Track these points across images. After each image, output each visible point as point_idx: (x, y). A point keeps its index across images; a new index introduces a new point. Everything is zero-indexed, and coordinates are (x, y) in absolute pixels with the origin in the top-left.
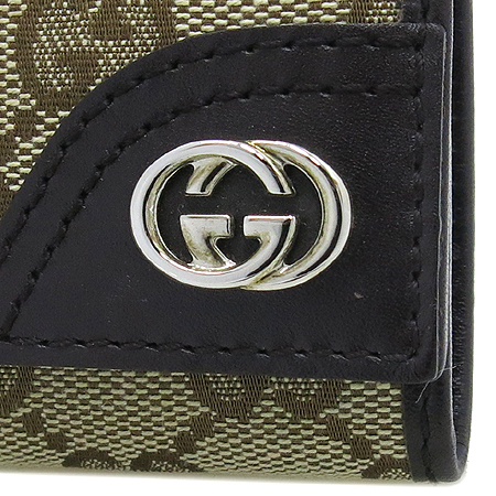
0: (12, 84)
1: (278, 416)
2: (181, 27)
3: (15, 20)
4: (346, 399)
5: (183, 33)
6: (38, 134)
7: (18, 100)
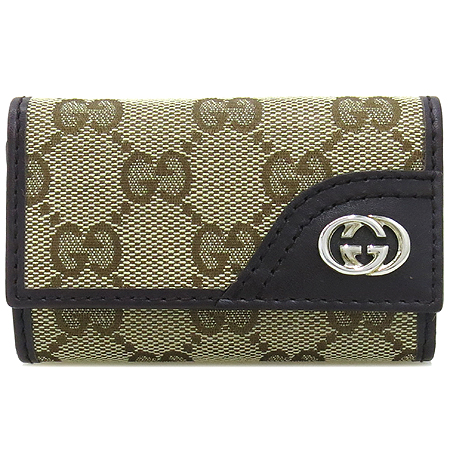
0: (261, 192)
1: (365, 332)
2: (334, 170)
3: (261, 166)
4: (395, 324)
5: (336, 173)
6: (273, 213)
7: (264, 199)
